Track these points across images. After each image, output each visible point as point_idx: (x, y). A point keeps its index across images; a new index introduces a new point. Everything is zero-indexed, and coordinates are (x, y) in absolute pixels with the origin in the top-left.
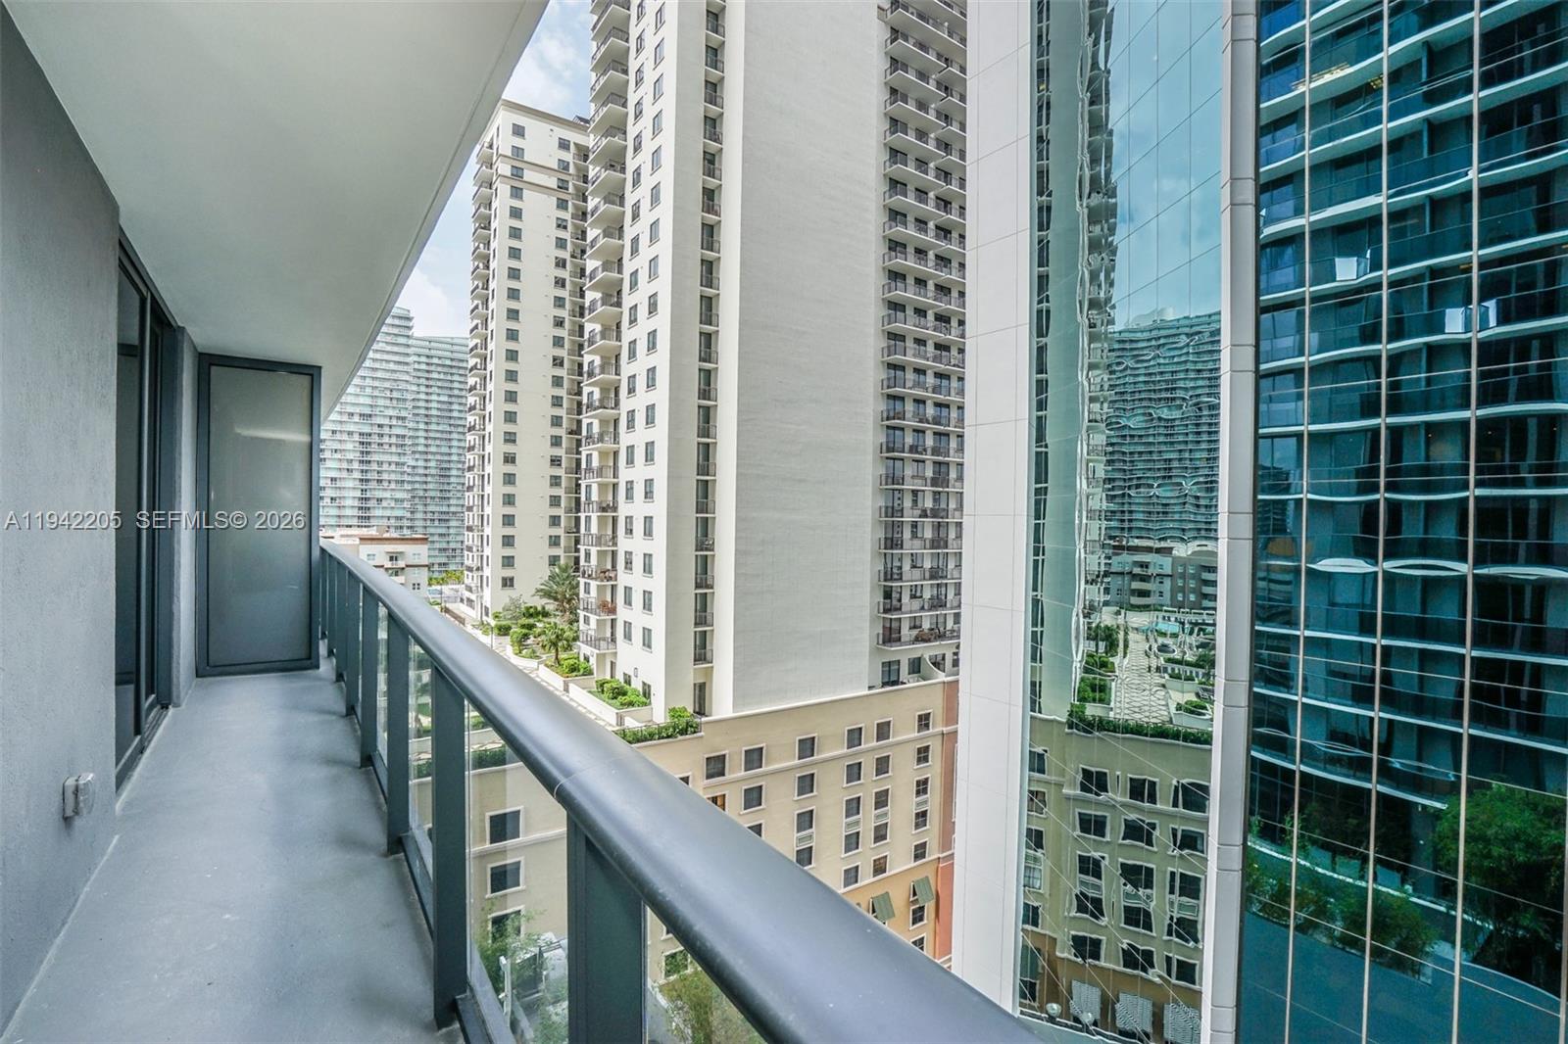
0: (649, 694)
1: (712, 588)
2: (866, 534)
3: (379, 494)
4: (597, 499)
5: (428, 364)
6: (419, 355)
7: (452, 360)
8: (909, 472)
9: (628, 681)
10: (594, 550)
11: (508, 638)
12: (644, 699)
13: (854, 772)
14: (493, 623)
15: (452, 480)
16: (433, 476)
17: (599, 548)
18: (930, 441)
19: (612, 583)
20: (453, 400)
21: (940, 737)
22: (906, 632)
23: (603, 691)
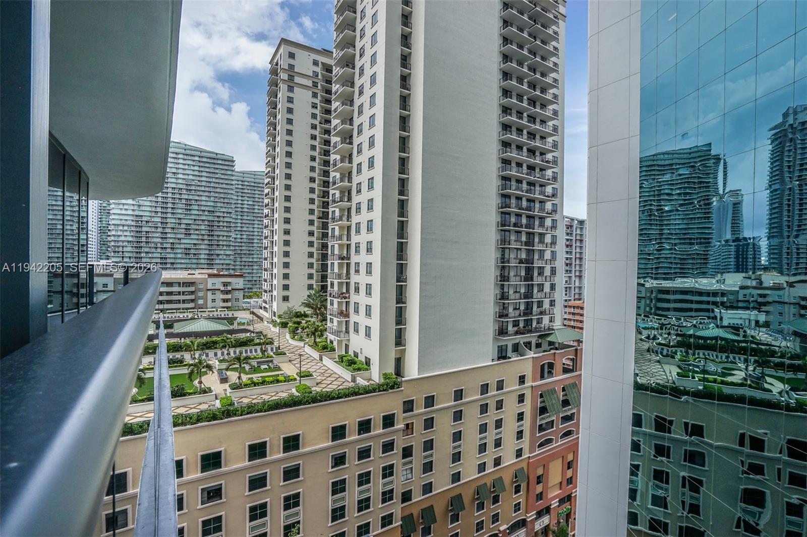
0: (369, 363)
1: (405, 303)
2: (491, 273)
3: (218, 252)
4: (338, 253)
5: (242, 185)
6: (238, 181)
7: (254, 183)
8: (513, 238)
9: (356, 355)
10: (336, 282)
11: (287, 330)
12: (366, 367)
13: (484, 409)
14: (278, 321)
15: (255, 245)
16: (245, 242)
17: (339, 281)
18: (524, 221)
19: (347, 300)
20: (255, 203)
21: (531, 388)
22: (511, 329)
23: (342, 361)
